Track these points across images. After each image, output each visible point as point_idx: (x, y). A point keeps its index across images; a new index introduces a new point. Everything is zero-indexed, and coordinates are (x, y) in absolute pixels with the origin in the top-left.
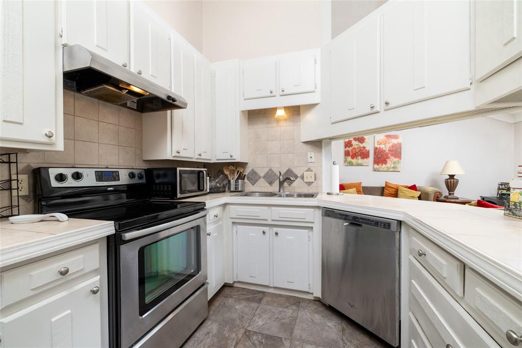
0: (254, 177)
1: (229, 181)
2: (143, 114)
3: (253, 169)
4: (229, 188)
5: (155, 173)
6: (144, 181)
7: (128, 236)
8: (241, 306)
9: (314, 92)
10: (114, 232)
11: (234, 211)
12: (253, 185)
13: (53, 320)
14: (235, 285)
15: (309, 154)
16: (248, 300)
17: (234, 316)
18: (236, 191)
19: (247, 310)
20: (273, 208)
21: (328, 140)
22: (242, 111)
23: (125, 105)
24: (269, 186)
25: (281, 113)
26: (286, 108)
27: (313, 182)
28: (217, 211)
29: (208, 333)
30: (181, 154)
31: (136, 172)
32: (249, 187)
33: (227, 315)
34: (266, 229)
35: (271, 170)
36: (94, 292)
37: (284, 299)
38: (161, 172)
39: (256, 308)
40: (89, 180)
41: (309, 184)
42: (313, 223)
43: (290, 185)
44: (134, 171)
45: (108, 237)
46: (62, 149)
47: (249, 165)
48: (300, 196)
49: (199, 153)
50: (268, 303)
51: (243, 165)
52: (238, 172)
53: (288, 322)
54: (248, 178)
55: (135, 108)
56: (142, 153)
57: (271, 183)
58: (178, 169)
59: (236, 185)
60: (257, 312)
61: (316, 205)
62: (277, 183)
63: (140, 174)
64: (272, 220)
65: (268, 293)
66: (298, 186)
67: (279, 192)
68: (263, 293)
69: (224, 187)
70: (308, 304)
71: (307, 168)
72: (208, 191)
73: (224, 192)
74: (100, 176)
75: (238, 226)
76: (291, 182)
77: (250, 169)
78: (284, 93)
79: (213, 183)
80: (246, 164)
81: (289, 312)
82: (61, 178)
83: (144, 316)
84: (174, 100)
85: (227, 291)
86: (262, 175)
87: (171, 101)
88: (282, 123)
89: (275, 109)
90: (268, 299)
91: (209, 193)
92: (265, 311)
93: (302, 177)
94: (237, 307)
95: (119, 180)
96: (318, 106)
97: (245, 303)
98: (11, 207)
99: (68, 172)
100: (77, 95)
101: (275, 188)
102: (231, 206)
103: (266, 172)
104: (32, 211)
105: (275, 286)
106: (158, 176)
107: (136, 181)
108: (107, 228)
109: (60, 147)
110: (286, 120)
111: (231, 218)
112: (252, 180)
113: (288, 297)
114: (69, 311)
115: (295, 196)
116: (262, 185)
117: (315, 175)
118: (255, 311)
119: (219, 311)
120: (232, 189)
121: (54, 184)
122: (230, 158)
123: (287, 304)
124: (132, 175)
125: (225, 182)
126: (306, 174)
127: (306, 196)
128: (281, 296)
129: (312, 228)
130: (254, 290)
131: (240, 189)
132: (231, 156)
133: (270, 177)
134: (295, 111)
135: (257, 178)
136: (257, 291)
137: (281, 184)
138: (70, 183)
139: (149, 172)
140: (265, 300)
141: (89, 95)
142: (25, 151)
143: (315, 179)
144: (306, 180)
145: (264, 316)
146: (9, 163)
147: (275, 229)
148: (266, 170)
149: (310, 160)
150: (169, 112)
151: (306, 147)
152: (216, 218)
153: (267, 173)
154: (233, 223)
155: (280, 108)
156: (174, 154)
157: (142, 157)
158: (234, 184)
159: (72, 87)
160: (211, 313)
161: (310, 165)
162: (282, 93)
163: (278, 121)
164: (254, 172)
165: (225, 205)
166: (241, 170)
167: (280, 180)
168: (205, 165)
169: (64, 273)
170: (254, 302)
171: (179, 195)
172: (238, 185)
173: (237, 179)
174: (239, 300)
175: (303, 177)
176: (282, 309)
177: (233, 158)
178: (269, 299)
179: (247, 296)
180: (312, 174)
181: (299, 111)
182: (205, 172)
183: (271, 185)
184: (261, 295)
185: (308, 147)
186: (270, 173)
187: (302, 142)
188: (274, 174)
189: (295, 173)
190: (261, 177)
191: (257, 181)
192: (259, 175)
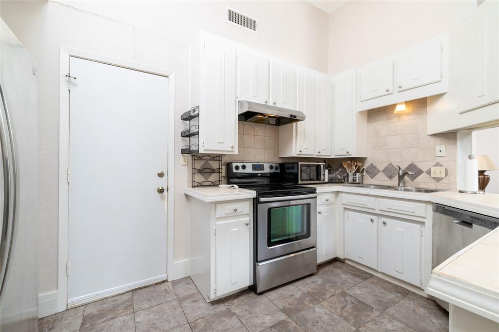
0: (373, 171)
1: (348, 174)
2: (280, 127)
3: (372, 164)
4: (348, 180)
5: (286, 166)
6: (278, 171)
7: (262, 199)
8: (346, 276)
9: (440, 81)
10: (256, 196)
11: (345, 199)
12: (372, 178)
13: (231, 230)
14: (347, 262)
15: (438, 148)
16: (355, 275)
17: (338, 280)
18: (354, 183)
19: (350, 280)
20: (380, 199)
21: (467, 131)
22: (360, 112)
23: (269, 124)
24: (389, 180)
25: (401, 108)
27: (443, 178)
28: (329, 196)
29: (314, 282)
30: (303, 153)
31: (274, 165)
32: (368, 180)
33: (332, 278)
34: (375, 218)
35: (391, 164)
36: (247, 225)
37: (391, 286)
38: (290, 166)
39: (359, 282)
40: (249, 170)
41: (438, 180)
42: (426, 218)
43: (412, 180)
44: (272, 164)
45: (254, 198)
46: (237, 153)
47: (367, 160)
48: (419, 190)
49: (318, 151)
50: (372, 283)
51: (362, 160)
52: (356, 166)
53: (386, 302)
54: (367, 172)
55: (275, 123)
56: (278, 152)
57: (391, 177)
58: (300, 163)
59: (354, 177)
60: (359, 285)
61: (428, 200)
62: (396, 178)
63: (276, 166)
65: (376, 276)
66: (422, 181)
67: (399, 186)
68: (372, 275)
69: (344, 178)
71: (435, 163)
72: (326, 180)
73: (343, 183)
74: (255, 167)
75: (349, 212)
76: (413, 178)
77: (370, 163)
78: (401, 89)
79: (332, 176)
80: (366, 158)
81: (392, 296)
82: (237, 168)
83: (270, 248)
84: (295, 117)
85: (338, 264)
86: (381, 169)
87: (293, 118)
88: (404, 118)
89: (394, 106)
91: (328, 183)
93: (429, 172)
94: (342, 276)
95: (264, 170)
96: (446, 95)
97: (350, 276)
98: (219, 181)
99: (240, 165)
100: (245, 122)
101: (395, 181)
102: (342, 194)
103: (386, 166)
104: (226, 183)
105: (383, 271)
106: (288, 168)
107: (273, 171)
108: (252, 194)
110: (408, 114)
111: (342, 204)
112: (371, 173)
113: (396, 286)
114: (237, 229)
115: (414, 191)
116: (382, 179)
117: (446, 170)
118: (356, 283)
119: (326, 273)
120: (350, 180)
121: (235, 171)
122: (347, 154)
124: (271, 167)
125: (345, 175)
126: (433, 169)
127: (427, 191)
128: (390, 283)
129: (423, 223)
130: (363, 271)
131: (357, 181)
132: (348, 153)
133: (389, 171)
134: (421, 104)
135: (376, 172)
136: (366, 272)
137: (401, 178)
138: (241, 170)
139: (282, 166)
140: (370, 280)
141: (249, 122)
142: (224, 155)
143: (446, 175)
144: (433, 175)
146: (219, 160)
147: (384, 219)
148: (386, 165)
149: (439, 154)
150: (294, 124)
151: (433, 139)
152: (327, 202)
153: (387, 168)
154: (345, 209)
155: (400, 103)
156: (298, 152)
157: (278, 156)
158: (352, 176)
159: (242, 119)
160: (321, 272)
161: (438, 160)
162: (399, 90)
163: (399, 115)
164: (372, 167)
165: (338, 193)
166: (360, 164)
167: (399, 175)
168: (324, 160)
169: (235, 211)
170: (359, 278)
171: (300, 182)
172: (356, 178)
173: (356, 172)
174: (346, 273)
175: (430, 172)
177: (349, 154)
178: (375, 281)
179: (354, 272)
180: (443, 170)
181: (426, 102)
182: (322, 166)
183: (390, 179)
184: (368, 276)
185: (437, 140)
186: (390, 168)
187: (429, 135)
188: (393, 169)
189: (419, 167)
190: (380, 171)
191: (376, 174)
192: (377, 169)
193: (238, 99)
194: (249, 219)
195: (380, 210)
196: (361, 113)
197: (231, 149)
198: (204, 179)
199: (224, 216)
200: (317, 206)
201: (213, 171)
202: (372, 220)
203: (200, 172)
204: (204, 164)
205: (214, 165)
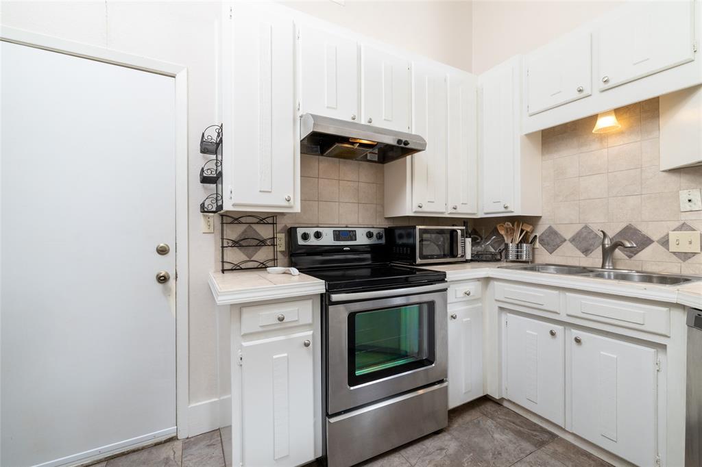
0: (553, 240)
1: (507, 245)
2: (386, 165)
3: (550, 227)
4: (507, 257)
5: (397, 232)
6: (383, 241)
7: (335, 297)
8: (504, 437)
9: (692, 61)
10: (324, 291)
11: (500, 291)
12: (551, 253)
13: (275, 357)
14: (506, 404)
15: (684, 195)
16: (519, 434)
17: (487, 446)
18: (518, 260)
19: (511, 447)
20: (568, 294)
22: (526, 135)
23: (365, 159)
24: (582, 255)
25: (606, 123)
26: (618, 111)
27: (694, 254)
28: (472, 287)
29: (442, 449)
30: (425, 209)
31: (375, 231)
32: (543, 256)
33: (476, 440)
34: (558, 329)
35: (586, 227)
36: (307, 345)
37: (592, 462)
38: (402, 232)
39: (528, 452)
40: (328, 239)
41: (685, 256)
42: (669, 337)
43: (630, 257)
44: (372, 230)
45: (322, 295)
46: (299, 211)
47: (542, 220)
48: (648, 278)
49: (453, 205)
50: (555, 455)
51: (533, 220)
52: (522, 231)
54: (542, 241)
55: (376, 159)
56: (384, 209)
57: (586, 251)
58: (418, 227)
59: (518, 252)
60: (528, 459)
61: (674, 301)
62: (598, 253)
63: (379, 233)
65: (562, 439)
66: (651, 259)
67: (603, 267)
68: (553, 436)
69: (500, 253)
71: (678, 224)
72: (469, 257)
73: (499, 260)
74: (338, 235)
75: (508, 314)
76: (632, 252)
77: (546, 227)
78: (607, 86)
79: (479, 248)
80: (539, 218)
82: (305, 236)
83: (352, 388)
84: (406, 143)
85: (489, 407)
86: (568, 236)
87: (402, 145)
88: (611, 141)
89: (593, 118)
90: (557, 449)
91: (471, 261)
93: (665, 242)
94: (497, 436)
95: (356, 240)
97: (510, 436)
98: (274, 259)
99: (311, 231)
100: (321, 157)
101: (595, 259)
102: (496, 283)
104: (287, 265)
105: (574, 432)
106: (401, 236)
107: (373, 241)
108: (318, 286)
109: (297, 208)
110: (621, 133)
111: (496, 300)
112: (548, 244)
114: (286, 355)
115: (636, 279)
116: (569, 254)
118: (522, 455)
119: (467, 428)
120: (512, 256)
121: (301, 242)
122: (503, 210)
124: (370, 235)
125: (502, 247)
126: (673, 237)
127: (664, 280)
128: (589, 456)
129: (664, 347)
130: (535, 424)
131: (524, 258)
132: (506, 208)
133: (584, 241)
134: (647, 111)
135: (558, 241)
136: (541, 428)
137: (607, 253)
138: (313, 241)
139: (389, 232)
140: (550, 448)
141: (328, 156)
142: (282, 214)
144: (673, 248)
146: (274, 224)
147: (576, 333)
148: (578, 228)
149: (686, 206)
150: (408, 158)
151: (674, 178)
152: (468, 298)
153: (579, 234)
154: (501, 308)
155: (606, 113)
156: (415, 208)
157: (383, 215)
158: (515, 249)
159: (317, 151)
160: (456, 426)
161: (685, 218)
162: (604, 86)
163: (603, 137)
164: (552, 232)
165: (487, 280)
166: (528, 228)
167: (604, 246)
168: (465, 222)
169: (281, 319)
170: (529, 441)
171: (419, 261)
172: (521, 252)
173: (521, 242)
174: (503, 428)
175: (667, 241)
177: (509, 209)
178: (560, 450)
179: (518, 427)
180: (695, 237)
181: (658, 109)
182: (459, 232)
183: (586, 256)
184: (546, 437)
185: (683, 180)
186: (585, 234)
187: (664, 171)
188: (592, 235)
189: (643, 233)
190: (565, 240)
191: (559, 246)
192: (561, 237)
193: (300, 113)
194: (312, 334)
195: (568, 315)
196: (530, 136)
197: (286, 204)
198: (245, 258)
199: (260, 329)
200: (449, 306)
201: (262, 243)
202: (552, 334)
203: (236, 244)
204: (245, 231)
205: (265, 232)
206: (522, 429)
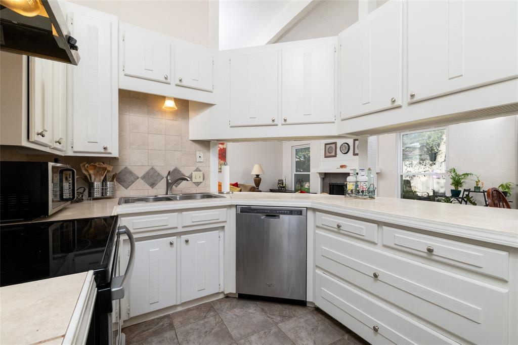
0: (128, 178)
1: (91, 185)
3: (126, 168)
4: (90, 195)
9: (212, 92)
12: (126, 188)
15: (198, 154)
16: (156, 333)
18: (103, 196)
20: (184, 213)
21: (216, 141)
24: (150, 188)
25: (169, 104)
26: (177, 100)
27: (201, 182)
32: (121, 192)
35: (152, 169)
41: (198, 184)
42: (223, 222)
43: (176, 186)
47: (120, 160)
49: (58, 140)
50: (183, 324)
53: (219, 329)
54: (118, 179)
57: (152, 185)
58: (50, 165)
59: (102, 189)
60: (180, 339)
62: (162, 185)
64: (183, 227)
66: (185, 187)
67: (167, 194)
68: (167, 317)
70: (220, 304)
71: (195, 168)
77: (123, 167)
78: (181, 84)
81: (211, 319)
84: (74, 47)
86: (140, 175)
88: (168, 116)
89: (164, 98)
90: (179, 320)
92: (188, 333)
96: (214, 106)
97: (156, 339)
101: (158, 190)
103: (146, 171)
112: (124, 182)
113: (198, 308)
116: (140, 188)
117: (204, 175)
120: (97, 194)
122: (103, 151)
123: (203, 314)
126: (194, 174)
128: (189, 310)
129: (223, 228)
130: (154, 320)
131: (109, 195)
132: (105, 149)
133: (151, 178)
134: (184, 106)
135: (132, 178)
136: (158, 318)
137: (169, 185)
140: (176, 323)
143: (204, 179)
144: (194, 180)
145: (192, 338)
148: (147, 169)
149: (198, 160)
151: (194, 144)
153: (148, 173)
155: (170, 98)
158: (100, 187)
161: (199, 165)
162: (179, 83)
163: (164, 112)
164: (127, 171)
167: (167, 180)
170: (166, 331)
171: (50, 211)
172: (106, 189)
173: (104, 180)
175: (192, 177)
176: (202, 322)
177: (107, 151)
180: (201, 174)
181: (188, 107)
183: (152, 188)
185: (197, 146)
186: (152, 173)
187: (191, 140)
188: (156, 174)
189: (182, 172)
190: (138, 178)
191: (133, 182)
192: (135, 175)
202: (171, 244)
206: (152, 329)
